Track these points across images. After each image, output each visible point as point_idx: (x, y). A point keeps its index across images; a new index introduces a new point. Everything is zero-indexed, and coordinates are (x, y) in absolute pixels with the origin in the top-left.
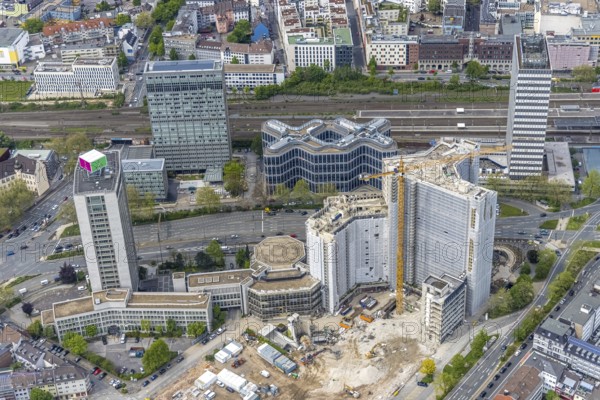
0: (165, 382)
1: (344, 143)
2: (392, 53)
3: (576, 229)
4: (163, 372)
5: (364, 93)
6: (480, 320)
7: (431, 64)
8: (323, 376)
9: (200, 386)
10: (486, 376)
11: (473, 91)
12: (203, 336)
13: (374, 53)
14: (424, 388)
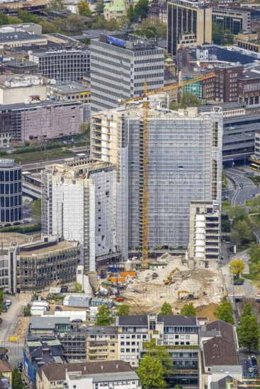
8: (144, 303)
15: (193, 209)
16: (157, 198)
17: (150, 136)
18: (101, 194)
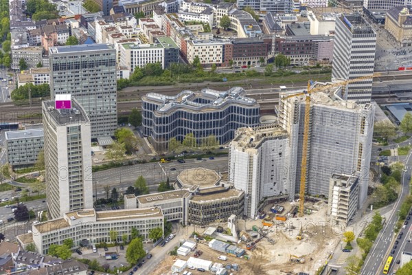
0: (146, 271)
1: (217, 104)
2: (211, 53)
3: (406, 154)
4: (140, 265)
5: (199, 82)
6: (367, 211)
7: (242, 61)
8: (268, 256)
9: (177, 270)
10: (389, 243)
11: (285, 76)
12: (159, 240)
13: (197, 54)
14: (348, 253)
15: (332, 181)
16: (319, 161)
17: (318, 117)
18: (275, 154)
